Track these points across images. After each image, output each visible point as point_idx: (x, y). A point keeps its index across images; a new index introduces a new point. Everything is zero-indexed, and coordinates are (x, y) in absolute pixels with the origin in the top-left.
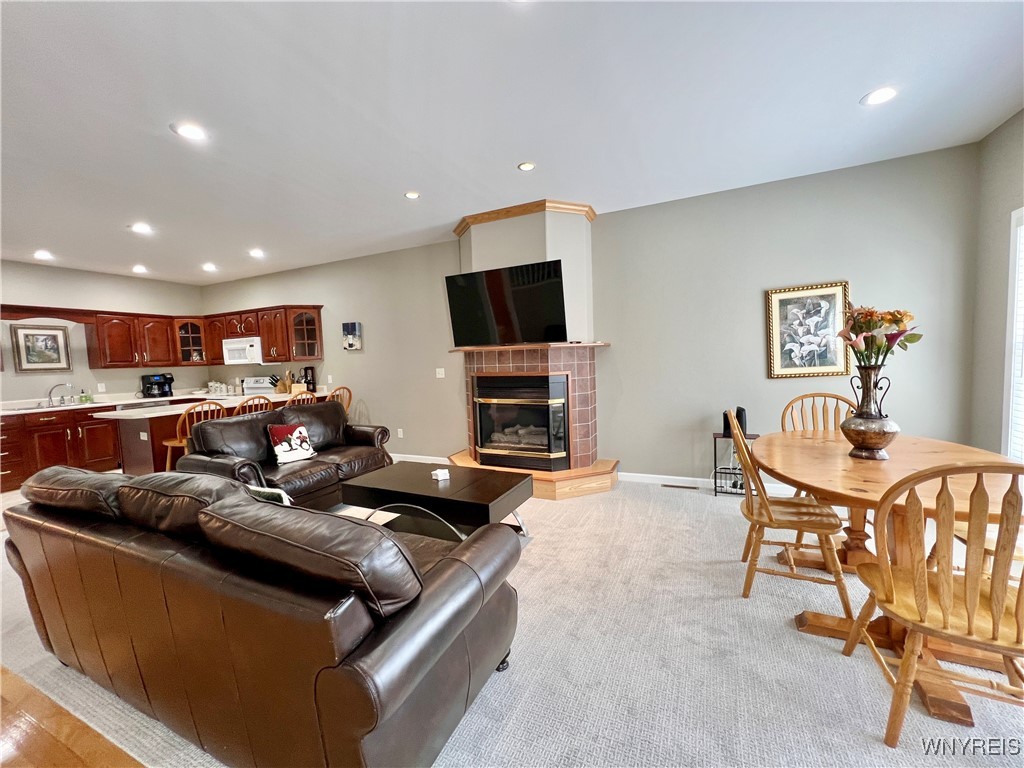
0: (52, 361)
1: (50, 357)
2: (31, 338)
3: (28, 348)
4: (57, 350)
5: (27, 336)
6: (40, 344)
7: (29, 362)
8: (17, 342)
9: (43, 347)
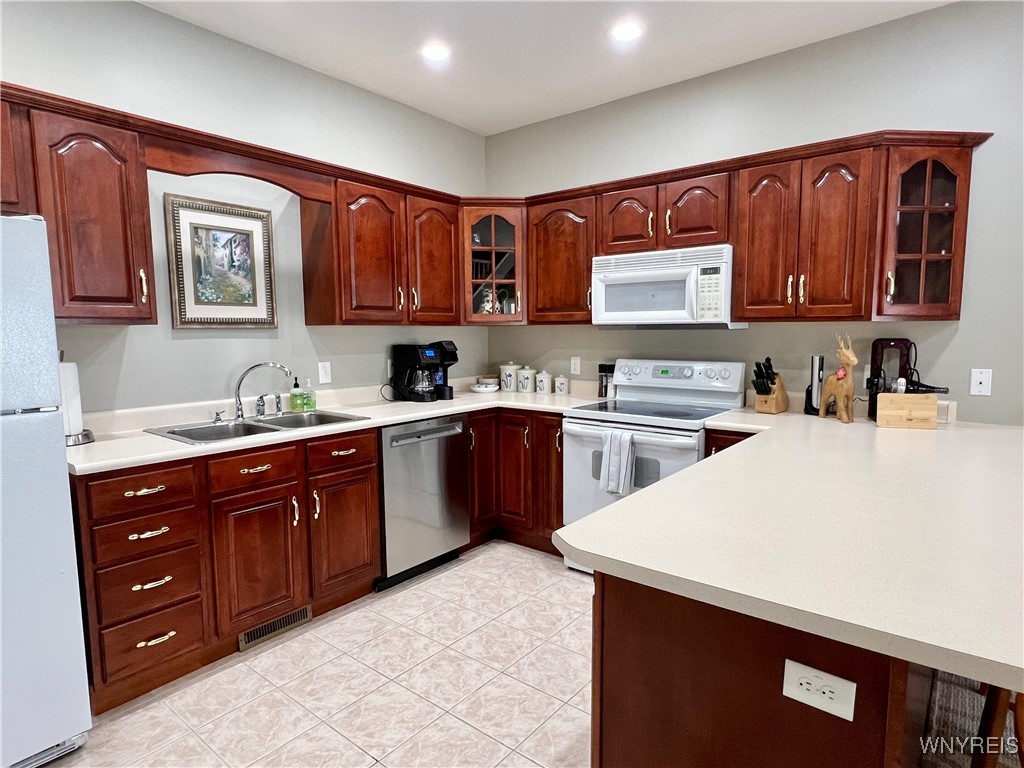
0: (239, 301)
1: (237, 289)
2: (202, 233)
3: (197, 261)
4: (250, 272)
5: (195, 229)
6: (221, 254)
7: (198, 301)
8: (177, 244)
9: (226, 261)
